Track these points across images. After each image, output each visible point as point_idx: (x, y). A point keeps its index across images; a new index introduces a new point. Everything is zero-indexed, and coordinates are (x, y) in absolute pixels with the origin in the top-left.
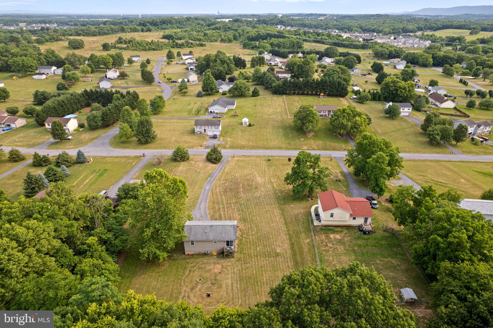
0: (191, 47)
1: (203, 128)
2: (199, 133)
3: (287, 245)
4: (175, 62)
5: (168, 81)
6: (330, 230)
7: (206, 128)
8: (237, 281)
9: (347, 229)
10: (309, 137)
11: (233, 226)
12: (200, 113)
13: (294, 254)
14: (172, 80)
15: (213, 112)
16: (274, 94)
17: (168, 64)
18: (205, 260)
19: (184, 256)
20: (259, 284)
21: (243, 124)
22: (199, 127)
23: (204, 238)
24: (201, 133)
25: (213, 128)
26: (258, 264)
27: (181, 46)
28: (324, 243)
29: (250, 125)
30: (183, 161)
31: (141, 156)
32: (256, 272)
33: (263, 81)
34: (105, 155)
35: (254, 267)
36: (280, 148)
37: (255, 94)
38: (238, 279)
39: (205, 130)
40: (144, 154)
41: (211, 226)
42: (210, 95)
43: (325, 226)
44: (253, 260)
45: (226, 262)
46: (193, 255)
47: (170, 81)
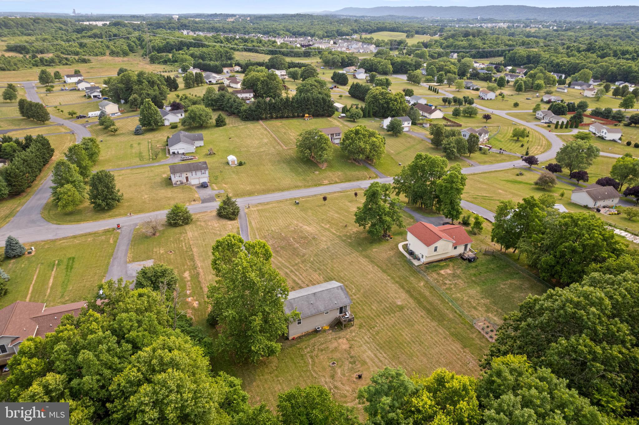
0: (67, 64)
1: (184, 175)
2: (179, 183)
3: (404, 295)
4: (59, 88)
5: (70, 116)
6: (436, 266)
7: (189, 175)
8: (377, 350)
9: (451, 261)
10: (323, 168)
11: (339, 288)
12: (158, 157)
13: (419, 303)
14: (78, 115)
15: (176, 152)
16: (245, 120)
17: (49, 91)
18: (320, 338)
19: (288, 343)
20: (405, 345)
21: (230, 164)
22: (178, 175)
23: (314, 312)
24: (182, 183)
25: (199, 173)
26: (387, 324)
27: (51, 63)
28: (441, 282)
29: (240, 164)
30: (187, 224)
31: (114, 229)
32: (392, 334)
33: (222, 105)
34: (50, 237)
35: (385, 329)
36: (297, 187)
37: (220, 123)
38: (378, 348)
39: (187, 178)
40: (118, 226)
41: (314, 294)
42: (152, 130)
43: (427, 264)
44: (377, 321)
45: (347, 333)
46: (300, 337)
47: (75, 116)
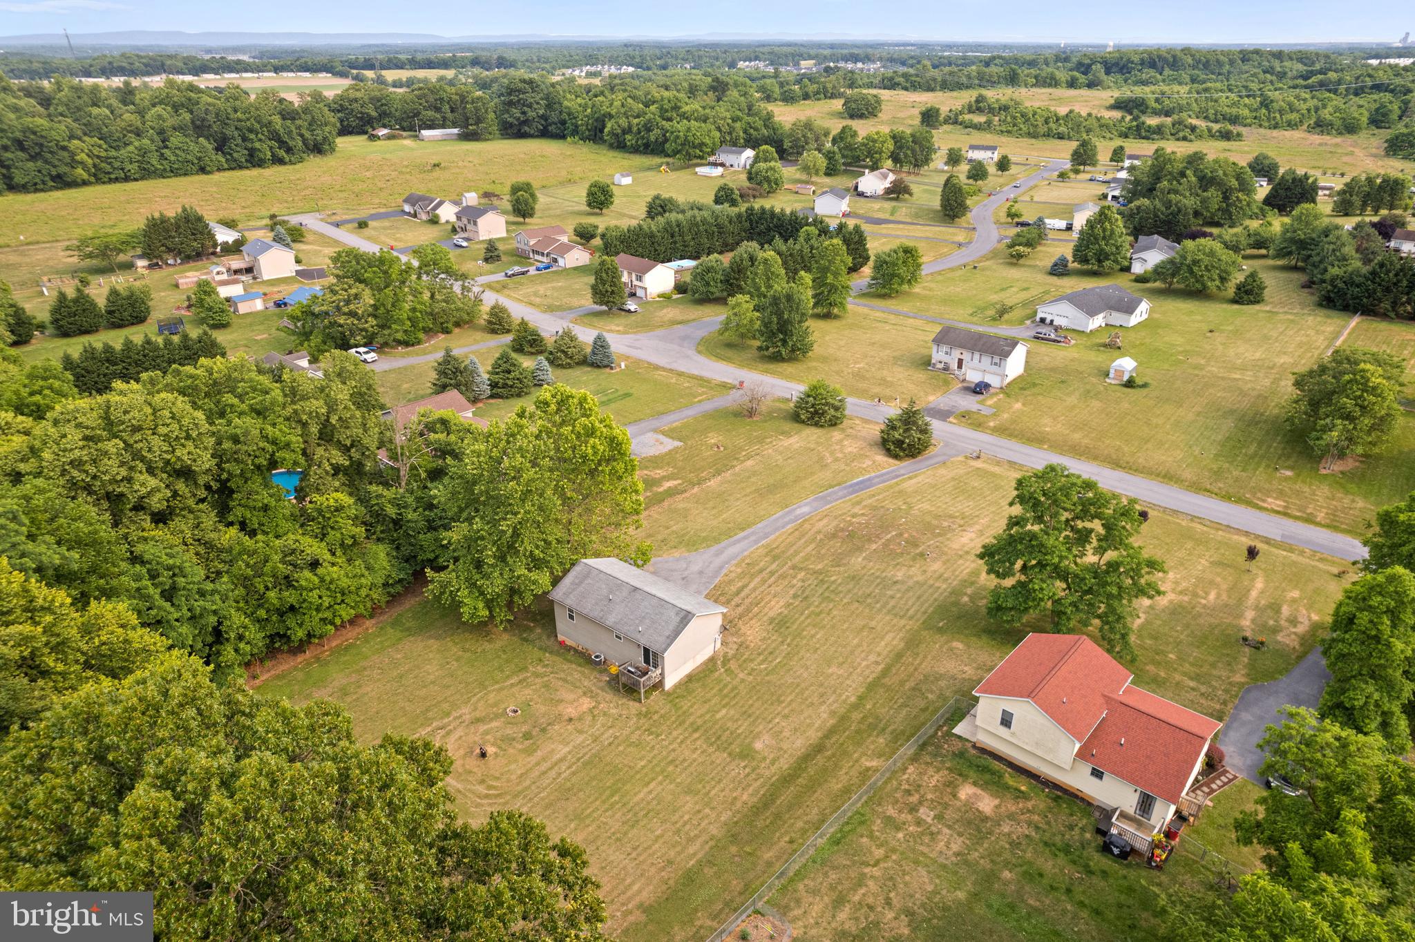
1: (956, 354)
4: (1088, 176)
5: (1009, 220)
6: (984, 769)
7: (966, 356)
8: (578, 760)
11: (683, 614)
12: (1006, 316)
14: (1021, 220)
15: (1048, 321)
18: (576, 672)
19: (551, 642)
20: (616, 798)
21: (1111, 375)
22: (945, 348)
23: (595, 613)
24: (946, 368)
25: (986, 360)
26: (674, 750)
31: (734, 387)
32: (643, 767)
35: (656, 752)
37: (1248, 294)
38: (586, 757)
39: (960, 362)
40: (741, 383)
41: (636, 589)
43: (983, 751)
44: (675, 733)
45: (615, 705)
46: (569, 649)
47: (1016, 220)
